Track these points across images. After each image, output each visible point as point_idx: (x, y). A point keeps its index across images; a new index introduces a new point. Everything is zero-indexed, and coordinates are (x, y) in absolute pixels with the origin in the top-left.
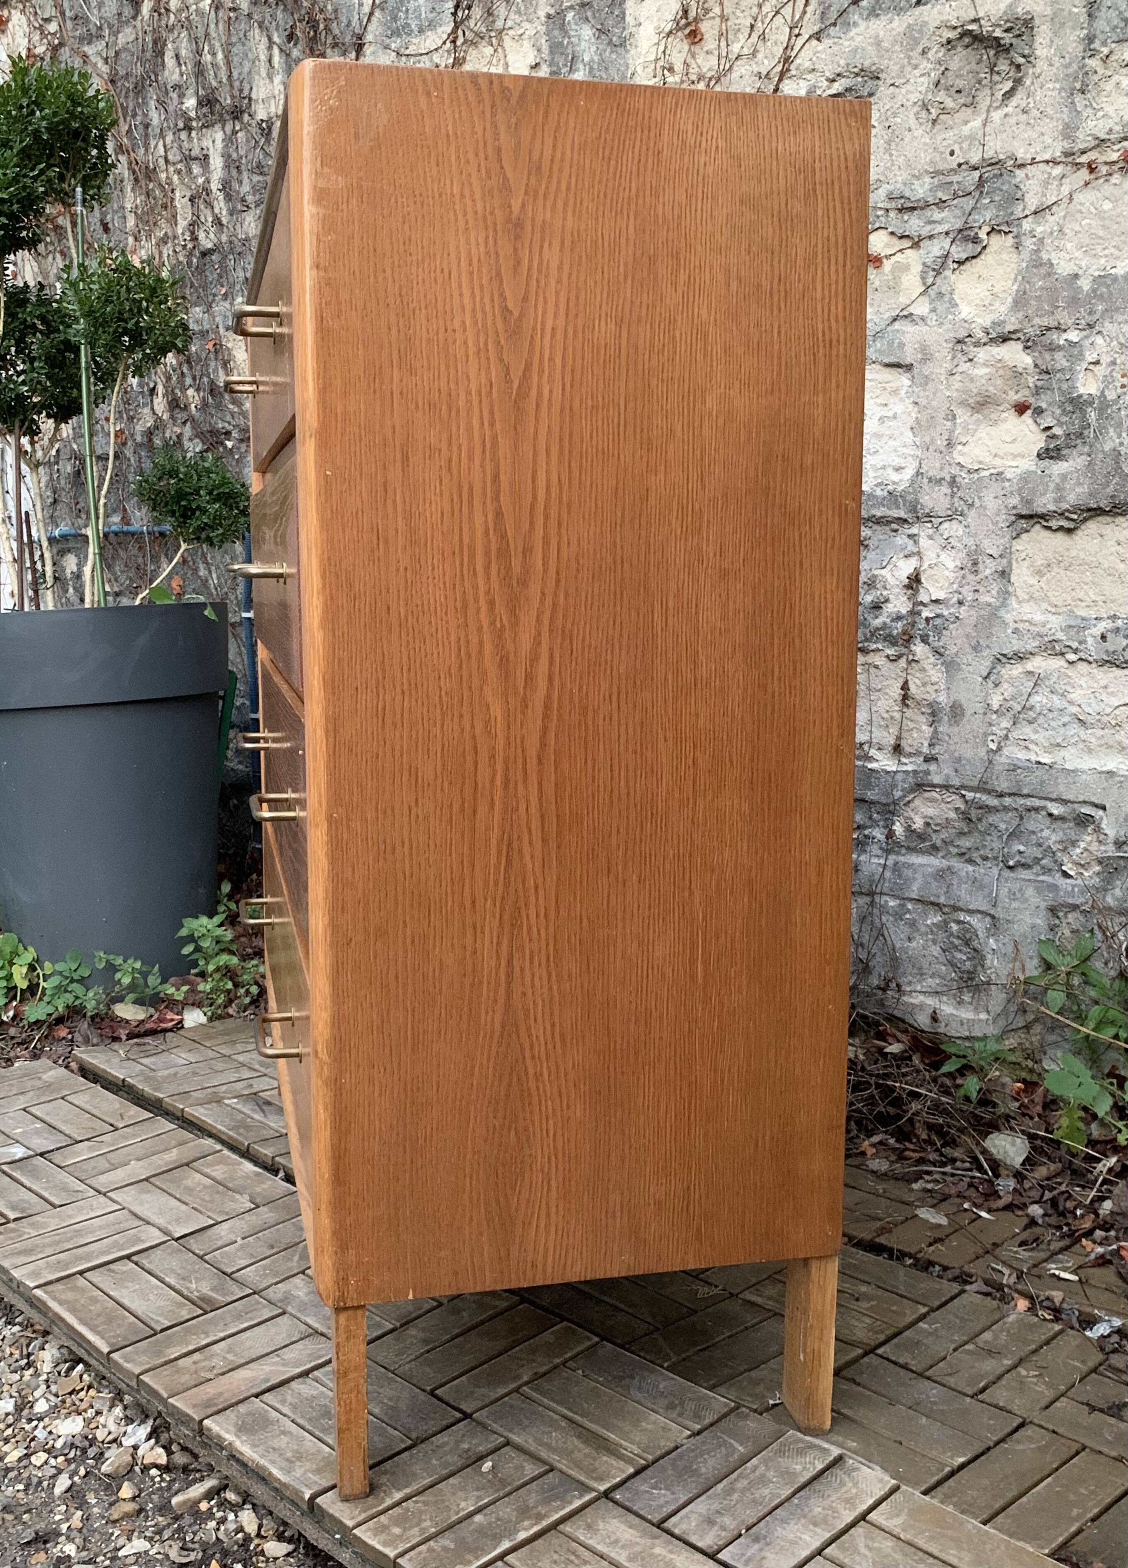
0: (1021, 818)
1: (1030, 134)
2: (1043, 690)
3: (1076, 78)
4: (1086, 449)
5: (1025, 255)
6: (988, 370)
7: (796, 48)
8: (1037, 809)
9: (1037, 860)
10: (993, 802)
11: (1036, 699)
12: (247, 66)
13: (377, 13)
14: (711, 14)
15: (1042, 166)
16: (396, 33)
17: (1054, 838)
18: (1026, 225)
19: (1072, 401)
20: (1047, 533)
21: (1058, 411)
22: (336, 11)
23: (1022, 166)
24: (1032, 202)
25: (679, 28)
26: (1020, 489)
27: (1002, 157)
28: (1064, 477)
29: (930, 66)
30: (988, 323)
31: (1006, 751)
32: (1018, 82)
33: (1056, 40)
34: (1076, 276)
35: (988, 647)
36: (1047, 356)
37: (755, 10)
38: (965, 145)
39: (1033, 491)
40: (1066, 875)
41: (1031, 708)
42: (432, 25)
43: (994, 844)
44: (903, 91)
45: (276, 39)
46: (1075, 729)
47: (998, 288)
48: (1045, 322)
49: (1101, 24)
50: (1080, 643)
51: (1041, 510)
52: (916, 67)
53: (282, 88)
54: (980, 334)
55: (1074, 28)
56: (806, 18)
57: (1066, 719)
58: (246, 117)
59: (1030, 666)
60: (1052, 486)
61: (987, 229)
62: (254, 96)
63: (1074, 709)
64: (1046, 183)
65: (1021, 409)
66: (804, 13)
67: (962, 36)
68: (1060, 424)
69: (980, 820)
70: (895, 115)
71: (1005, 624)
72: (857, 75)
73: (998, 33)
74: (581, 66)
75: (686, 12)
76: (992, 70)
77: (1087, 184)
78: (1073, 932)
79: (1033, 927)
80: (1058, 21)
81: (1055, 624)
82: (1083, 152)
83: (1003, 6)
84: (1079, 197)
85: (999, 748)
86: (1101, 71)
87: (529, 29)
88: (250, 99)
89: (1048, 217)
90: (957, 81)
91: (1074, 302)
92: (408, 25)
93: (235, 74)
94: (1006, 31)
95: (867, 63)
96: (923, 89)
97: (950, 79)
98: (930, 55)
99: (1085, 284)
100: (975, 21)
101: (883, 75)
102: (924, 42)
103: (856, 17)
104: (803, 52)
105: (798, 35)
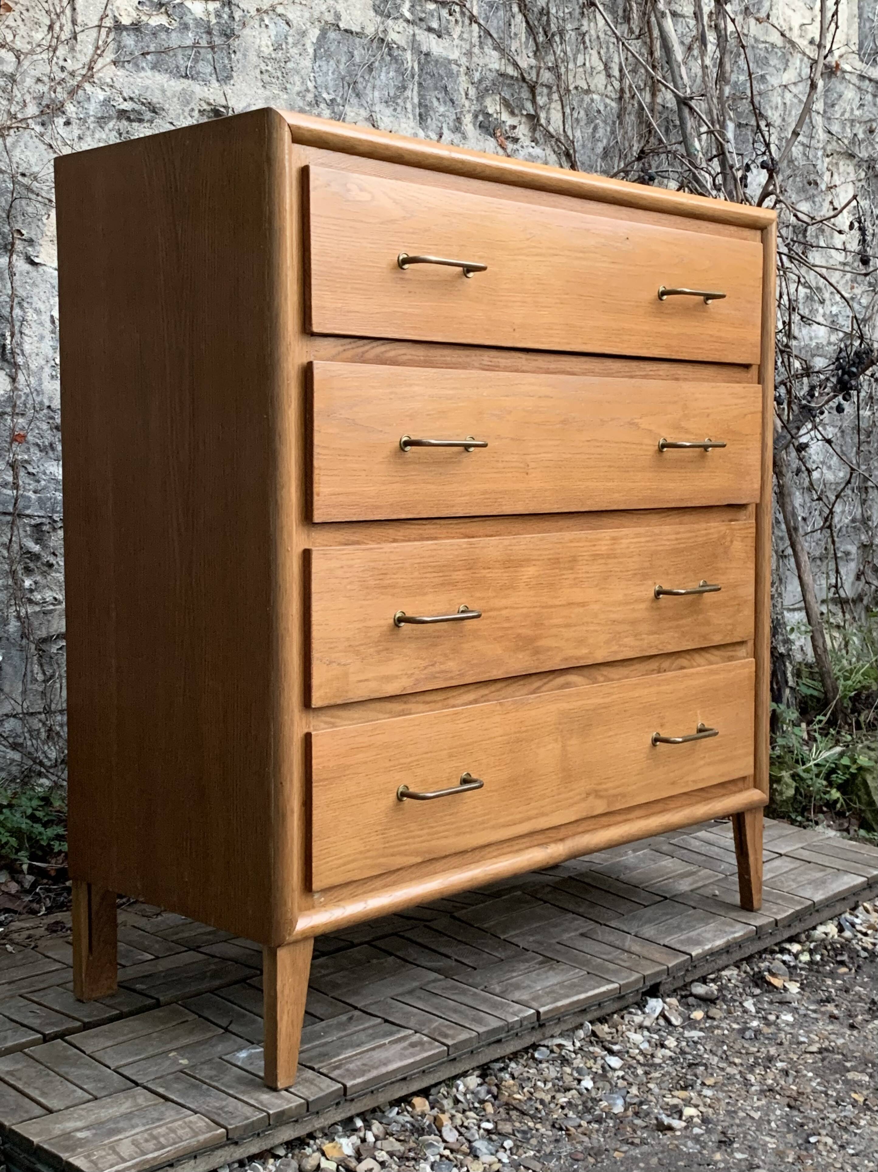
7: (99, 65)
56: (107, 46)
66: (106, 41)
67: (212, 110)
72: (143, 104)
100: (226, 107)
101: (164, 114)
102: (192, 105)
103: (144, 65)
104: (105, 70)
105: (100, 56)
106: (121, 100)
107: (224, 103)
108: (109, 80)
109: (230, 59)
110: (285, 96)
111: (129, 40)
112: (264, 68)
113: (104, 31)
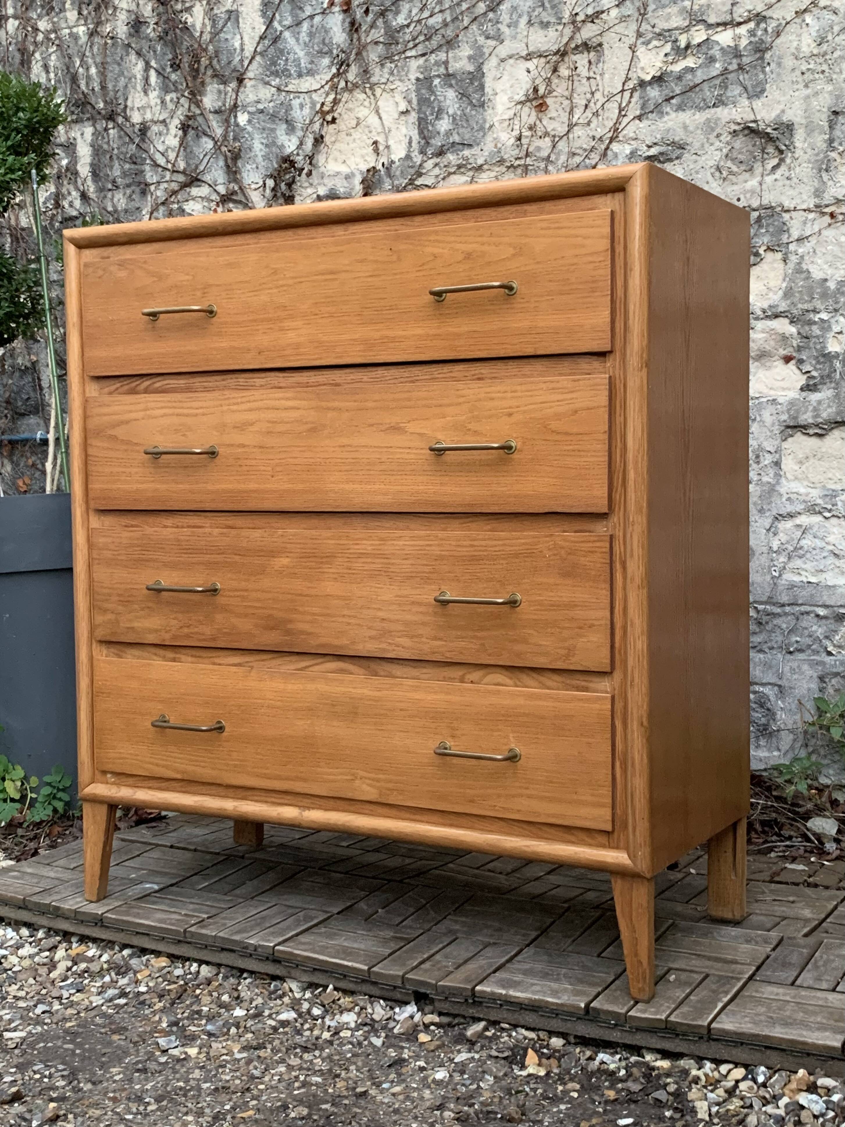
0: (798, 619)
1: (791, 192)
2: (809, 536)
3: (823, 163)
4: (833, 385)
5: (791, 265)
6: (764, 335)
7: (623, 124)
8: (808, 613)
9: (809, 646)
10: (779, 610)
11: (803, 542)
12: (122, 81)
13: (258, 58)
14: (555, 94)
15: (802, 213)
16: (276, 74)
17: (820, 630)
18: (792, 247)
19: (824, 356)
20: (805, 438)
21: (814, 362)
22: (217, 53)
23: (788, 211)
24: (795, 234)
25: (528, 100)
26: (788, 411)
27: (773, 204)
28: (819, 402)
29: (721, 145)
30: (765, 306)
31: (784, 576)
32: (782, 160)
33: (809, 139)
34: (826, 280)
35: (769, 510)
36: (807, 328)
37: (589, 96)
38: (748, 195)
39: (798, 411)
40: (829, 654)
41: (801, 548)
42: (311, 73)
43: (778, 638)
44: (703, 158)
45: (153, 63)
46: (832, 560)
47: (772, 284)
48: (806, 306)
49: (837, 133)
50: (833, 505)
51: (802, 423)
52: (712, 144)
53: (159, 102)
54: (759, 313)
55: (820, 133)
56: (631, 105)
57: (825, 554)
58: (120, 120)
59: (798, 521)
60: (811, 408)
61: (765, 248)
62: (129, 103)
63: (831, 548)
64: (805, 223)
65: (787, 359)
66: (630, 102)
67: (744, 129)
68: (816, 369)
69: (767, 623)
70: (697, 173)
71: (781, 495)
72: (668, 145)
73: (769, 130)
74: (446, 117)
75: (536, 90)
76: (763, 151)
77: (830, 225)
78: (836, 690)
79: (809, 689)
80: (810, 129)
81: (815, 495)
82: (827, 206)
83: (773, 115)
84: (825, 233)
85: (780, 575)
86: (839, 160)
87: (402, 87)
88: (126, 107)
89: (806, 243)
90: (740, 156)
91: (825, 295)
92: (288, 70)
93: (110, 86)
94: (775, 129)
95: (677, 139)
96: (717, 158)
97: (735, 154)
98: (722, 138)
99: (832, 285)
100: (755, 121)
101: (688, 148)
102: (718, 130)
103: (668, 109)
104: (628, 127)
105: (625, 116)
106: (646, 148)
107: (752, 118)
108: (632, 135)
109: (764, 72)
110: (830, 88)
111: (654, 93)
112: (804, 68)
113: (627, 94)
